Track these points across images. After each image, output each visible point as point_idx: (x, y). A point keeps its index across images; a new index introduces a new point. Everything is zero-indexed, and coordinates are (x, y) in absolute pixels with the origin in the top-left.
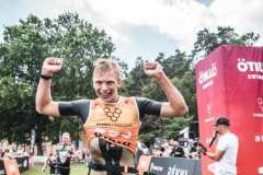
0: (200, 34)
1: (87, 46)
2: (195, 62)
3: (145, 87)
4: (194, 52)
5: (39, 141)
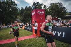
0: (33, 3)
1: (11, 5)
2: (33, 8)
3: (23, 13)
4: (32, 7)
5: (2, 24)
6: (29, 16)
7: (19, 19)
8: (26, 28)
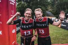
6: (66, 6)
7: (50, 11)
8: (65, 26)
